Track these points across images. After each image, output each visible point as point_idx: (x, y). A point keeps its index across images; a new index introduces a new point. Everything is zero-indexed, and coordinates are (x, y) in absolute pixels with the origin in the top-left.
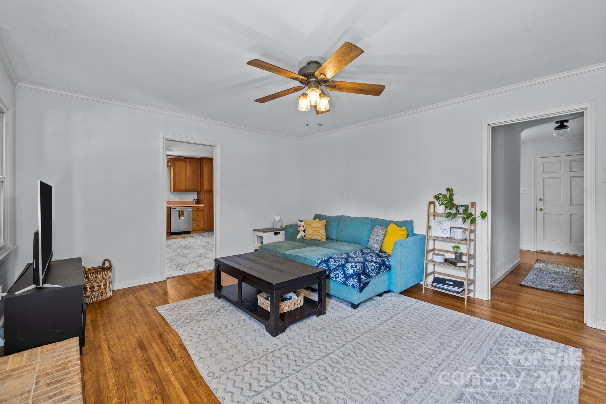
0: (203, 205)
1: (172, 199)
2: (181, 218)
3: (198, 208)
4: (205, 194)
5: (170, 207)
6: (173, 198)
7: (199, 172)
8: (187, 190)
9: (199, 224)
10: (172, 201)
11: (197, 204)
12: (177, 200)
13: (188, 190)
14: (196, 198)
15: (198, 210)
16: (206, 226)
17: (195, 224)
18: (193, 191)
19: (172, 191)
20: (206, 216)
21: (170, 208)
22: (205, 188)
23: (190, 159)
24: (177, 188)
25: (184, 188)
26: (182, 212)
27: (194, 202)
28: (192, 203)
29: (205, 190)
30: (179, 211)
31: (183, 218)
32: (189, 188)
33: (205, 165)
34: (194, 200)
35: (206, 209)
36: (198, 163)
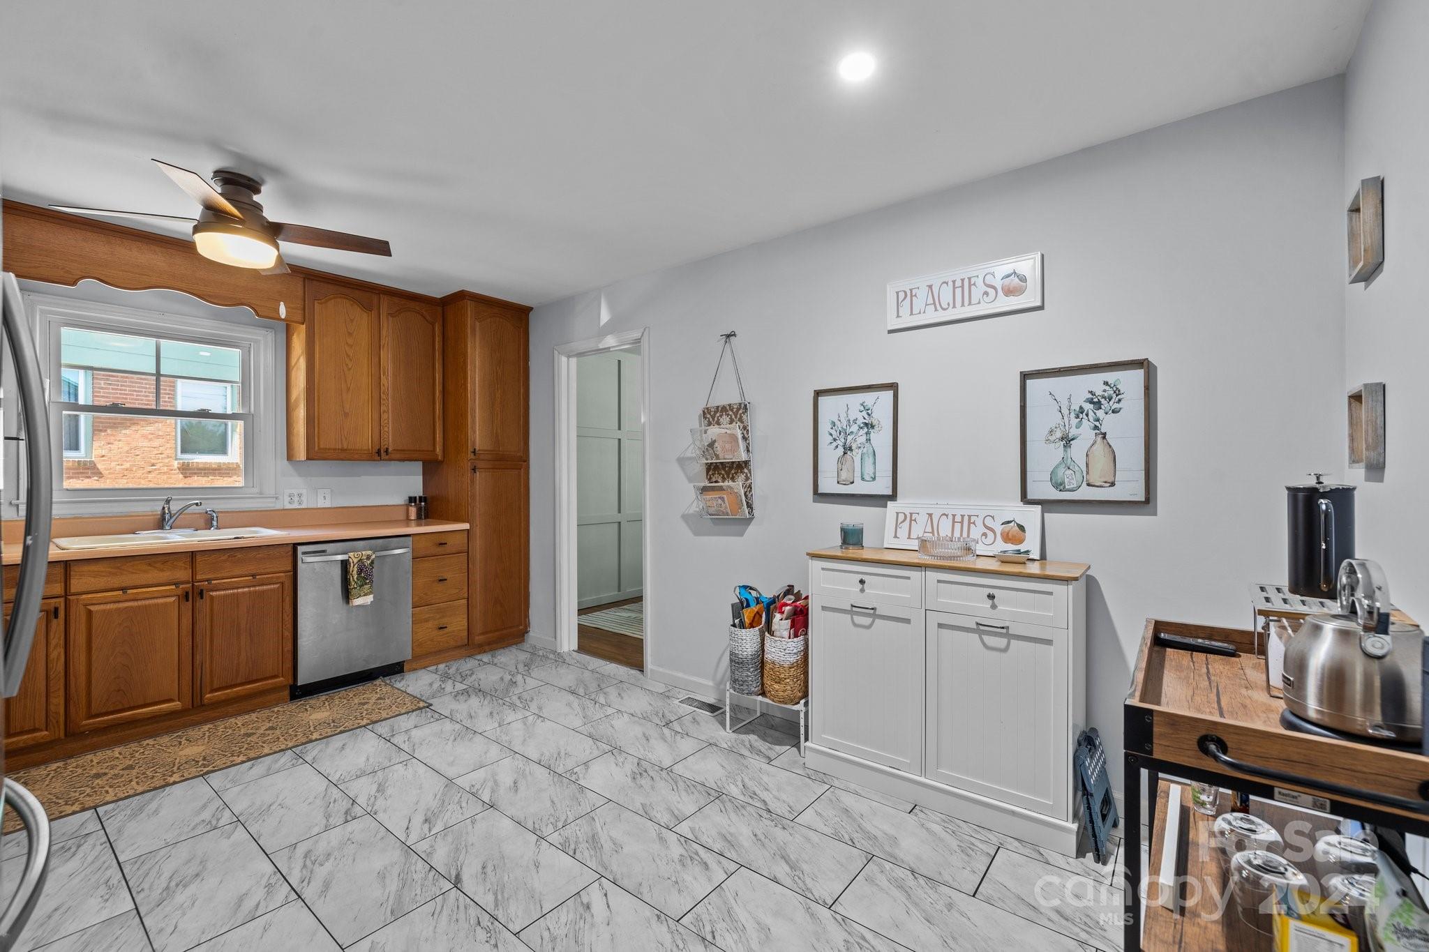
0: (466, 526)
1: (296, 499)
2: (358, 602)
3: (440, 541)
4: (474, 470)
5: (295, 546)
6: (304, 492)
7: (438, 366)
8: (379, 452)
9: (444, 621)
10: (296, 506)
11: (427, 517)
12: (322, 503)
13: (387, 451)
14: (418, 491)
15: (441, 550)
16: (478, 627)
17: (430, 624)
18: (406, 456)
19: (301, 453)
20: (477, 576)
21: (290, 548)
22: (474, 443)
23: (396, 300)
24: (329, 440)
25: (365, 440)
26: (360, 571)
27: (413, 511)
28: (402, 516)
29: (474, 452)
30: (345, 565)
31: (369, 599)
32: (390, 441)
33: (473, 330)
34: (412, 500)
35: (478, 545)
36: (433, 325)
